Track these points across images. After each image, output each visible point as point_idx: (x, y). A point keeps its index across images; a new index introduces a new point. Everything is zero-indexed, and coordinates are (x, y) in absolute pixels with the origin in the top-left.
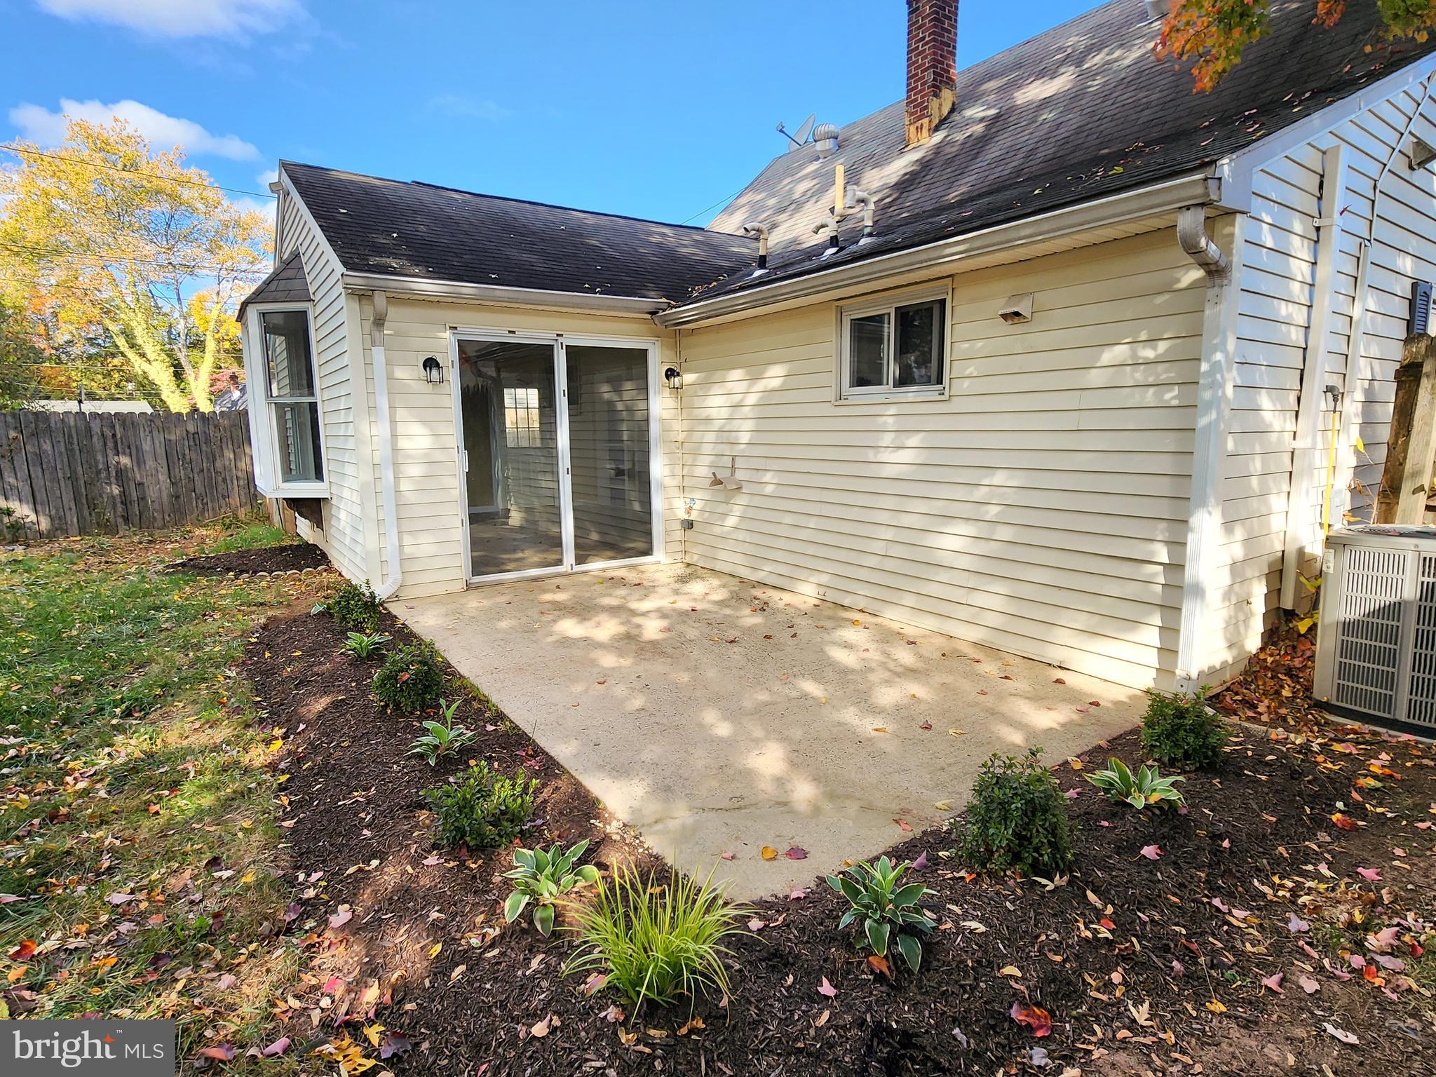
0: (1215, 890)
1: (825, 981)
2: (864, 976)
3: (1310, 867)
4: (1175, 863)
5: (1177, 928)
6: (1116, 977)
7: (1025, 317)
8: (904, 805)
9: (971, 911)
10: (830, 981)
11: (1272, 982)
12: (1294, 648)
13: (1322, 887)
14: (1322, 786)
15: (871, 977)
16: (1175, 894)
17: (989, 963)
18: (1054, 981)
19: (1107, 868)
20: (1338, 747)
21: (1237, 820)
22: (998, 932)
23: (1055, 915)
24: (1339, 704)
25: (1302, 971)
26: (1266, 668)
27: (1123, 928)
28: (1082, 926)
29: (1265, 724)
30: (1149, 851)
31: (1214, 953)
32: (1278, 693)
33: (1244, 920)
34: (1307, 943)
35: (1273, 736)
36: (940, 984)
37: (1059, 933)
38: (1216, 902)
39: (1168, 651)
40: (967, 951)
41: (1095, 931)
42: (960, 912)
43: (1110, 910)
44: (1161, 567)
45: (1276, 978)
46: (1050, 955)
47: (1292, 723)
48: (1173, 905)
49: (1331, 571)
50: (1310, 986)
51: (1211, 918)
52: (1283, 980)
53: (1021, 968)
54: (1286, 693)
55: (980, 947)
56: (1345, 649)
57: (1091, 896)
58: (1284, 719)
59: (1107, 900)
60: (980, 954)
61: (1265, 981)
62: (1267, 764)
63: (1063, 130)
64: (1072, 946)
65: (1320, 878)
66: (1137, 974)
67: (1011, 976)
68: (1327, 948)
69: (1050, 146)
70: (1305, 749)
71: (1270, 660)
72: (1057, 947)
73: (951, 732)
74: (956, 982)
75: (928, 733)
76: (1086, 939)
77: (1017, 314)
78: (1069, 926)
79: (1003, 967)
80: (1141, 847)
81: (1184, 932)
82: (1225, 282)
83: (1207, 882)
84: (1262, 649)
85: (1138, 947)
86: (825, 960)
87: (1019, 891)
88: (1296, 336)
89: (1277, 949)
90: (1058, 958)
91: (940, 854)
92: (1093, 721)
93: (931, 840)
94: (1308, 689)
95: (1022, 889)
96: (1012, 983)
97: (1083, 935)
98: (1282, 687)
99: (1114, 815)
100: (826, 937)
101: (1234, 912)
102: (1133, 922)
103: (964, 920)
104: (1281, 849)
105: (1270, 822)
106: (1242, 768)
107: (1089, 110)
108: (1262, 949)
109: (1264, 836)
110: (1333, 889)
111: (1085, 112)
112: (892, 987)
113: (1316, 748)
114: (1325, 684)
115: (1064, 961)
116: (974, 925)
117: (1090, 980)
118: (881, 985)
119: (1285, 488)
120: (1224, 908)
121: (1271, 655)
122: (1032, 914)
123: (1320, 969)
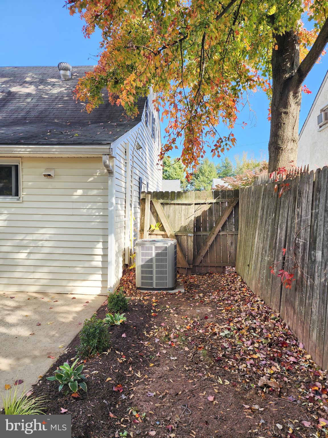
0: (140, 340)
1: (62, 409)
2: (72, 401)
3: (153, 327)
4: (130, 336)
5: (137, 352)
6: (130, 369)
7: (52, 176)
8: (47, 351)
9: (91, 369)
10: (64, 408)
11: (158, 354)
12: (129, 274)
13: (157, 330)
14: (147, 308)
15: (75, 400)
16: (133, 344)
17: (103, 380)
18: (118, 377)
19: (117, 343)
20: (145, 298)
21: (136, 321)
22: (101, 371)
23: (112, 360)
24: (143, 287)
25: (162, 349)
26: (125, 281)
27: (127, 357)
28: (119, 360)
29: (129, 296)
30: (124, 335)
31: (146, 354)
32: (129, 287)
33: (147, 344)
34: (160, 343)
35: (132, 299)
36: (94, 391)
37: (115, 364)
38: (141, 342)
39: (105, 281)
40: (96, 380)
41: (122, 360)
42: (88, 371)
43: (122, 353)
44: (101, 256)
45: (159, 353)
46: (115, 371)
47: (134, 294)
48: (134, 347)
49: (138, 252)
50: (165, 352)
51: (142, 346)
52: (160, 353)
53: (110, 377)
54: (130, 287)
55: (99, 377)
56: (143, 272)
57: (117, 352)
58: (132, 294)
59: (121, 351)
60: (100, 379)
61: (157, 355)
62: (136, 305)
63: (39, 108)
64: (119, 366)
65: (155, 329)
66: (134, 366)
67: (109, 381)
68: (164, 343)
69: (36, 112)
70: (140, 300)
71: (125, 279)
72: (116, 368)
73: (49, 323)
74: (98, 388)
75: (40, 327)
76: (121, 363)
77: (49, 175)
78: (116, 361)
79: (106, 379)
80: (121, 335)
81: (138, 352)
82: (113, 176)
83: (137, 338)
84: (123, 276)
85: (132, 359)
86: (58, 404)
87: (101, 359)
88: (123, 190)
89: (156, 347)
90: (117, 371)
91: (71, 359)
92: (90, 307)
93: (66, 357)
94: (135, 285)
95: (101, 357)
96: (110, 382)
97: (120, 362)
98: (129, 286)
99: (112, 329)
100: (54, 397)
101: (145, 343)
102: (128, 354)
103: (91, 372)
104: (147, 325)
105: (142, 319)
106: (132, 308)
107: (48, 104)
108: (154, 348)
109: (143, 323)
110: (159, 330)
111: (46, 104)
112: (82, 399)
113: (142, 299)
114: (138, 282)
115: (119, 371)
116: (95, 372)
117: (125, 373)
118: (79, 401)
119: (124, 231)
120: (143, 343)
121: (125, 277)
122: (107, 363)
123: (164, 348)
